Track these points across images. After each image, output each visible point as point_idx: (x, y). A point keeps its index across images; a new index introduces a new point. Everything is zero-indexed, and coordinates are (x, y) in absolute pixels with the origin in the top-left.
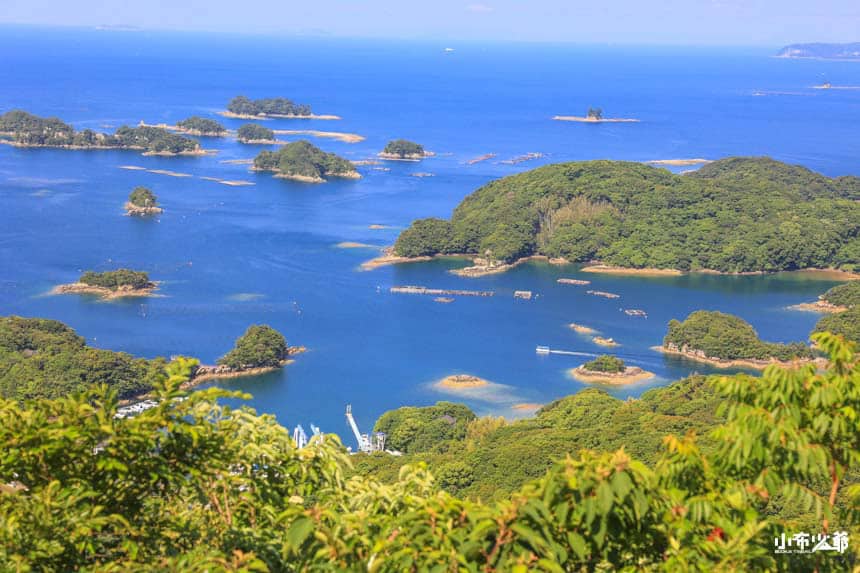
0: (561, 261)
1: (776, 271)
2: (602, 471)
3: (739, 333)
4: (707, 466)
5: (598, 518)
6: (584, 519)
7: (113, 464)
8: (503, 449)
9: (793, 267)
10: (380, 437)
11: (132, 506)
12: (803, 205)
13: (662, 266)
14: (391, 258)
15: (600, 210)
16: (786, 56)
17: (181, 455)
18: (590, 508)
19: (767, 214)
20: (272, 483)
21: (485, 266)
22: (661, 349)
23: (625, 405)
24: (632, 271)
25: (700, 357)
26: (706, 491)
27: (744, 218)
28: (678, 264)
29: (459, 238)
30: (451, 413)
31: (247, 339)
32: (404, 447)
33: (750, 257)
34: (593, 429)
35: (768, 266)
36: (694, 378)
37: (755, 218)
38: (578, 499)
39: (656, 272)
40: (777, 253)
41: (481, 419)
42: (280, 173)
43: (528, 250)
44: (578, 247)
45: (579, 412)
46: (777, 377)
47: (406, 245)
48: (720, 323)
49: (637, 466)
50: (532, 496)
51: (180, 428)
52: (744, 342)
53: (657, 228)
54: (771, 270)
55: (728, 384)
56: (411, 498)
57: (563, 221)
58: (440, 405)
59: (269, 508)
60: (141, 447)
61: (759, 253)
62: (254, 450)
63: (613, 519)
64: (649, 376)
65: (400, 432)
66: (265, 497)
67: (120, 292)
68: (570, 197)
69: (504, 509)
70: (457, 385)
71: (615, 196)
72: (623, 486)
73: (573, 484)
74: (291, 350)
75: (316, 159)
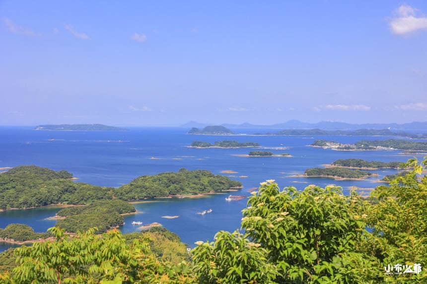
1: (40, 206)
3: (27, 231)
9: (45, 204)
12: (48, 182)
16: (38, 129)
27: (26, 188)
33: (29, 202)
35: (37, 205)
40: (39, 200)
46: (38, 246)
48: (19, 228)
52: (29, 234)
54: (37, 206)
55: (21, 250)
61: (33, 200)
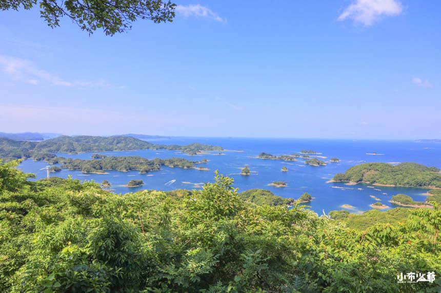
0: (368, 183)
1: (417, 186)
2: (384, 227)
3: (408, 199)
4: (407, 228)
5: (383, 236)
6: (380, 236)
7: (286, 218)
8: (356, 220)
9: (421, 185)
10: (330, 216)
11: (289, 226)
12: (423, 173)
13: (391, 184)
14: (332, 181)
15: (376, 173)
17: (298, 217)
18: (382, 234)
19: (414, 175)
20: (314, 223)
21: (352, 183)
22: (390, 201)
23: (382, 213)
24: (384, 185)
25: (399, 203)
26: (407, 233)
27: (409, 175)
28: (394, 184)
29: (346, 177)
30: (344, 212)
31: (304, 195)
32: (335, 218)
33: (410, 183)
34: (375, 218)
35: (415, 185)
36: (398, 208)
37: (411, 175)
38: (379, 232)
39: (389, 185)
40: (417, 182)
41: (351, 214)
42: (310, 164)
43: (361, 180)
44: (372, 180)
45: (372, 214)
47: (335, 178)
48: (404, 197)
49: (392, 226)
50: (370, 230)
51: (299, 212)
52: (409, 201)
53: (389, 176)
55: (412, 211)
56: (341, 229)
57: (368, 175)
58: (343, 210)
59: (313, 228)
60: (291, 216)
61: (412, 182)
62: (311, 217)
63: (386, 237)
64: (388, 207)
65: (334, 215)
66: (313, 226)
67: (281, 185)
68: (370, 169)
69: (364, 232)
70: (346, 207)
71: (380, 170)
72: (388, 230)
73: (378, 229)
74: (312, 198)
75: (318, 161)
